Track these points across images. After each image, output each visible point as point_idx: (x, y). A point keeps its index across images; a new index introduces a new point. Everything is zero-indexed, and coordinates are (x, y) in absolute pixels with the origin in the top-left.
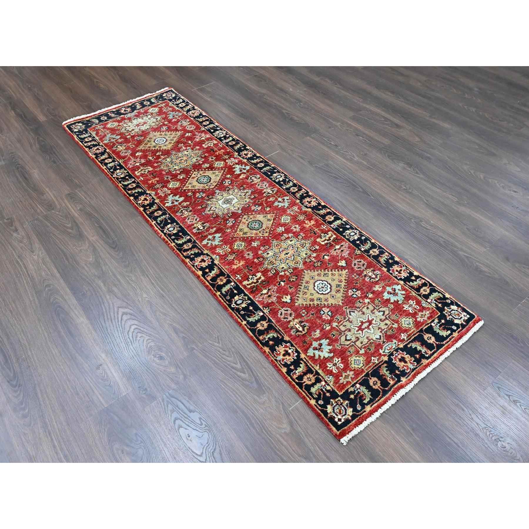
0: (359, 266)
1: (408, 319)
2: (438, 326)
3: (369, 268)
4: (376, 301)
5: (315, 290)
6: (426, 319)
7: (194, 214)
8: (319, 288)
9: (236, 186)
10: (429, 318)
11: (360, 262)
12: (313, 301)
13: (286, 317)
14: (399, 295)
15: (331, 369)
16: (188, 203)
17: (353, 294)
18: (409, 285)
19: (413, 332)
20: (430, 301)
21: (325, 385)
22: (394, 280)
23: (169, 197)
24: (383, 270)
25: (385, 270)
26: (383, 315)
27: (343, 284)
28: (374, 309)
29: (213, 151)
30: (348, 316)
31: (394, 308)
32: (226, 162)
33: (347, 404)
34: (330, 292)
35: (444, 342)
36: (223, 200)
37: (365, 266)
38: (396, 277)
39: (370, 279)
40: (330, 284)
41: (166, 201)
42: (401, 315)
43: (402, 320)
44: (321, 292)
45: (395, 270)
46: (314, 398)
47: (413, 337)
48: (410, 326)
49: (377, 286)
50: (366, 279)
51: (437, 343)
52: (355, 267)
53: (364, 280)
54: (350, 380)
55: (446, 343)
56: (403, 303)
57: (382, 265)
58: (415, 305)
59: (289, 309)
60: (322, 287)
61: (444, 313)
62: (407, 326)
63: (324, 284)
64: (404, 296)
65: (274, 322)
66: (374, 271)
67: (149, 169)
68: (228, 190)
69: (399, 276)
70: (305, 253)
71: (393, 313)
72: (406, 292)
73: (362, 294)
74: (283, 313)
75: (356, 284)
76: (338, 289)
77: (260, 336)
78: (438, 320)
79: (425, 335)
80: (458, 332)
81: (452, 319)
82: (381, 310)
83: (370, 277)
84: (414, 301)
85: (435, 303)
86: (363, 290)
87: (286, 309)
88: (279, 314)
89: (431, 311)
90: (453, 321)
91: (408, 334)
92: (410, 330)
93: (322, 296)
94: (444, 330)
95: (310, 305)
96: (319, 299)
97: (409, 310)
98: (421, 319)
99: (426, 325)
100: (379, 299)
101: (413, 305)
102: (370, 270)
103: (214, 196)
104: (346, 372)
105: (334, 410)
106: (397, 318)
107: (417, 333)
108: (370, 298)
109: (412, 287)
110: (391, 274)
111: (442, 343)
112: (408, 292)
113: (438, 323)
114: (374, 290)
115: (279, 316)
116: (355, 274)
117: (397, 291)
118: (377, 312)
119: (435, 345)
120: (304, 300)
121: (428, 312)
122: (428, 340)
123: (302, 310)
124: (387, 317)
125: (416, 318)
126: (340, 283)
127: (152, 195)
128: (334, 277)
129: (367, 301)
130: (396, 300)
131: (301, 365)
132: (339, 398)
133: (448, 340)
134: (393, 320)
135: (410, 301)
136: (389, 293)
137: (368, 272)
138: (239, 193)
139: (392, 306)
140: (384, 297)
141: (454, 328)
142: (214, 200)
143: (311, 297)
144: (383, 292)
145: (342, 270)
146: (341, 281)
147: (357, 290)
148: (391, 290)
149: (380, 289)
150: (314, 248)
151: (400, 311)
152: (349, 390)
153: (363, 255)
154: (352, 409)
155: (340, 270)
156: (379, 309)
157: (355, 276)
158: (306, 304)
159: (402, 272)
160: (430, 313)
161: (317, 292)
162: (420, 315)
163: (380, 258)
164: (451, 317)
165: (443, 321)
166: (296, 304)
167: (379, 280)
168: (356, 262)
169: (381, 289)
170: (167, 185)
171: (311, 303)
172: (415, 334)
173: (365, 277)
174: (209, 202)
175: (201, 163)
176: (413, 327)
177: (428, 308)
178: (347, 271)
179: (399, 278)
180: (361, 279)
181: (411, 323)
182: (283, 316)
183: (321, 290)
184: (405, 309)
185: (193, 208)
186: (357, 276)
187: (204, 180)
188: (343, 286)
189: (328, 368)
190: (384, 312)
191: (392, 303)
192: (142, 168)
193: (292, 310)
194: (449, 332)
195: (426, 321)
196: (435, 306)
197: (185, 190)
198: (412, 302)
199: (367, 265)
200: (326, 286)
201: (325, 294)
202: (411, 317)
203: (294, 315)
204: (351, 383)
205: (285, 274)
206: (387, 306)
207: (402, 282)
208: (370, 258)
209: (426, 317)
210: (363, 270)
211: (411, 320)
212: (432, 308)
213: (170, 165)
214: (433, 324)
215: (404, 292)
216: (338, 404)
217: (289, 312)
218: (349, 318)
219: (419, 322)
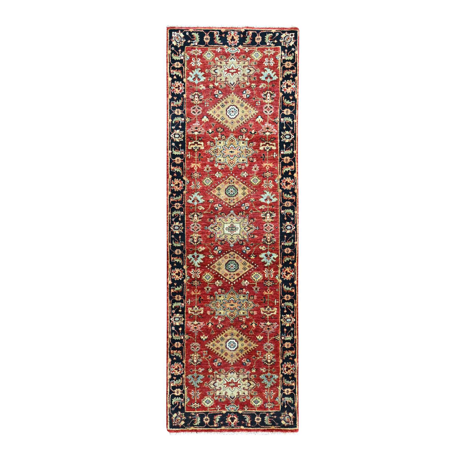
0: (198, 109)
1: (206, 57)
2: (195, 41)
3: (193, 103)
4: (212, 80)
5: (238, 113)
6: (197, 50)
7: (264, 232)
8: (235, 113)
9: (214, 241)
10: (195, 49)
11: (193, 112)
12: (246, 107)
13: (270, 108)
14: (195, 74)
15: (273, 62)
16: (260, 247)
17: (220, 94)
18: (183, 75)
19: (212, 48)
20: (182, 57)
21: (284, 56)
22: (187, 85)
23: (269, 264)
24: (187, 96)
25: (185, 96)
26: (217, 69)
27: (219, 105)
28: (217, 76)
29: (200, 297)
30: (237, 83)
31: (206, 68)
32: (201, 276)
33: (281, 40)
34: (232, 105)
35: (202, 31)
36: (235, 233)
37: (194, 107)
38: (184, 86)
39: (200, 96)
40: (227, 111)
41: (275, 261)
42: (207, 62)
43: (210, 59)
44: (237, 109)
45: (179, 91)
46: (295, 54)
47: (215, 46)
48: (210, 52)
49: (201, 89)
50: (203, 98)
51: (206, 34)
52: (200, 111)
53: (204, 98)
54: (269, 50)
55: (202, 30)
56: (198, 67)
57: (183, 100)
58: (193, 61)
59: (264, 112)
60: (233, 112)
61: (183, 45)
62: (211, 54)
63: (230, 113)
64: (193, 71)
65: (279, 109)
66: (192, 100)
67: (264, 310)
68: (223, 240)
69: (182, 85)
70: (220, 144)
71: (210, 66)
72: (189, 73)
73: (215, 90)
74: (269, 112)
75: (211, 99)
76: (225, 104)
77: (293, 107)
78: (191, 44)
79: (207, 42)
80: (188, 30)
81: (183, 39)
82: (215, 73)
83: (198, 98)
84: (191, 63)
85: (181, 54)
86: (211, 92)
87: (266, 113)
88: (272, 113)
89: (189, 51)
90: (183, 37)
91: (215, 49)
92: (212, 50)
93: (239, 106)
94: (194, 37)
95: (250, 106)
96: (242, 105)
97: (200, 61)
98: (199, 52)
99: (201, 46)
100: (209, 80)
101: (194, 62)
102: (194, 102)
103: (238, 242)
104: (267, 54)
105: (290, 42)
106: (211, 62)
107: (210, 46)
108: (213, 84)
109: (182, 73)
110: (184, 90)
111: (203, 32)
112: (188, 72)
113: (192, 43)
114: (206, 87)
115: (273, 112)
116: (206, 106)
117: (193, 77)
118: (218, 73)
119: (208, 33)
120: (250, 112)
121: (191, 52)
122: (209, 39)
123: (257, 106)
124: (216, 67)
125: (202, 53)
126: (220, 107)
127: (279, 275)
128: (220, 113)
129: (216, 84)
130: (200, 72)
131: (286, 75)
132: (282, 45)
133: (199, 31)
134: (215, 62)
135: (194, 66)
136: (199, 79)
137: (196, 102)
138: (218, 231)
139: (206, 70)
140: (205, 79)
141: (187, 34)
142: (240, 237)
143: (245, 110)
144: (202, 83)
145: (211, 115)
146: (219, 108)
147: (214, 95)
148: (197, 80)
149: (202, 85)
150: (211, 143)
151: (206, 64)
152: (274, 45)
153: (187, 116)
154: (282, 36)
155: (211, 116)
156: (215, 74)
157: (207, 104)
158: (252, 108)
159: (177, 86)
160: (190, 51)
161: (238, 111)
162: (197, 54)
163: (179, 106)
164: (182, 40)
165: (189, 41)
166: (257, 112)
167: (196, 92)
168: (196, 114)
169: (200, 85)
170: (263, 280)
171: (248, 106)
172: (212, 46)
173: (201, 100)
174: (246, 237)
175: (219, 290)
176: (209, 51)
177: (188, 55)
178: (208, 112)
179: (183, 84)
180: (205, 100)
181: (206, 54)
182: (271, 110)
183: (235, 111)
184: (201, 64)
185: (261, 239)
186: (206, 103)
187: (232, 266)
188: (221, 104)
189: (274, 63)
190: (214, 71)
191: (204, 72)
192: (268, 315)
193: (263, 110)
194: (193, 34)
195: (198, 48)
196: (183, 52)
197: (253, 264)
198: (193, 64)
199: (191, 107)
200: (230, 111)
201: (236, 106)
202: (203, 57)
203: (265, 106)
204: (270, 48)
205: (246, 137)
206: (209, 72)
207: (185, 80)
208: (185, 110)
209: (195, 50)
210: (198, 104)
211: (205, 55)
212: (186, 52)
213: (244, 305)
214: (196, 44)
215: (191, 73)
216: (286, 43)
217: (265, 110)
218: (237, 81)
219: (202, 51)
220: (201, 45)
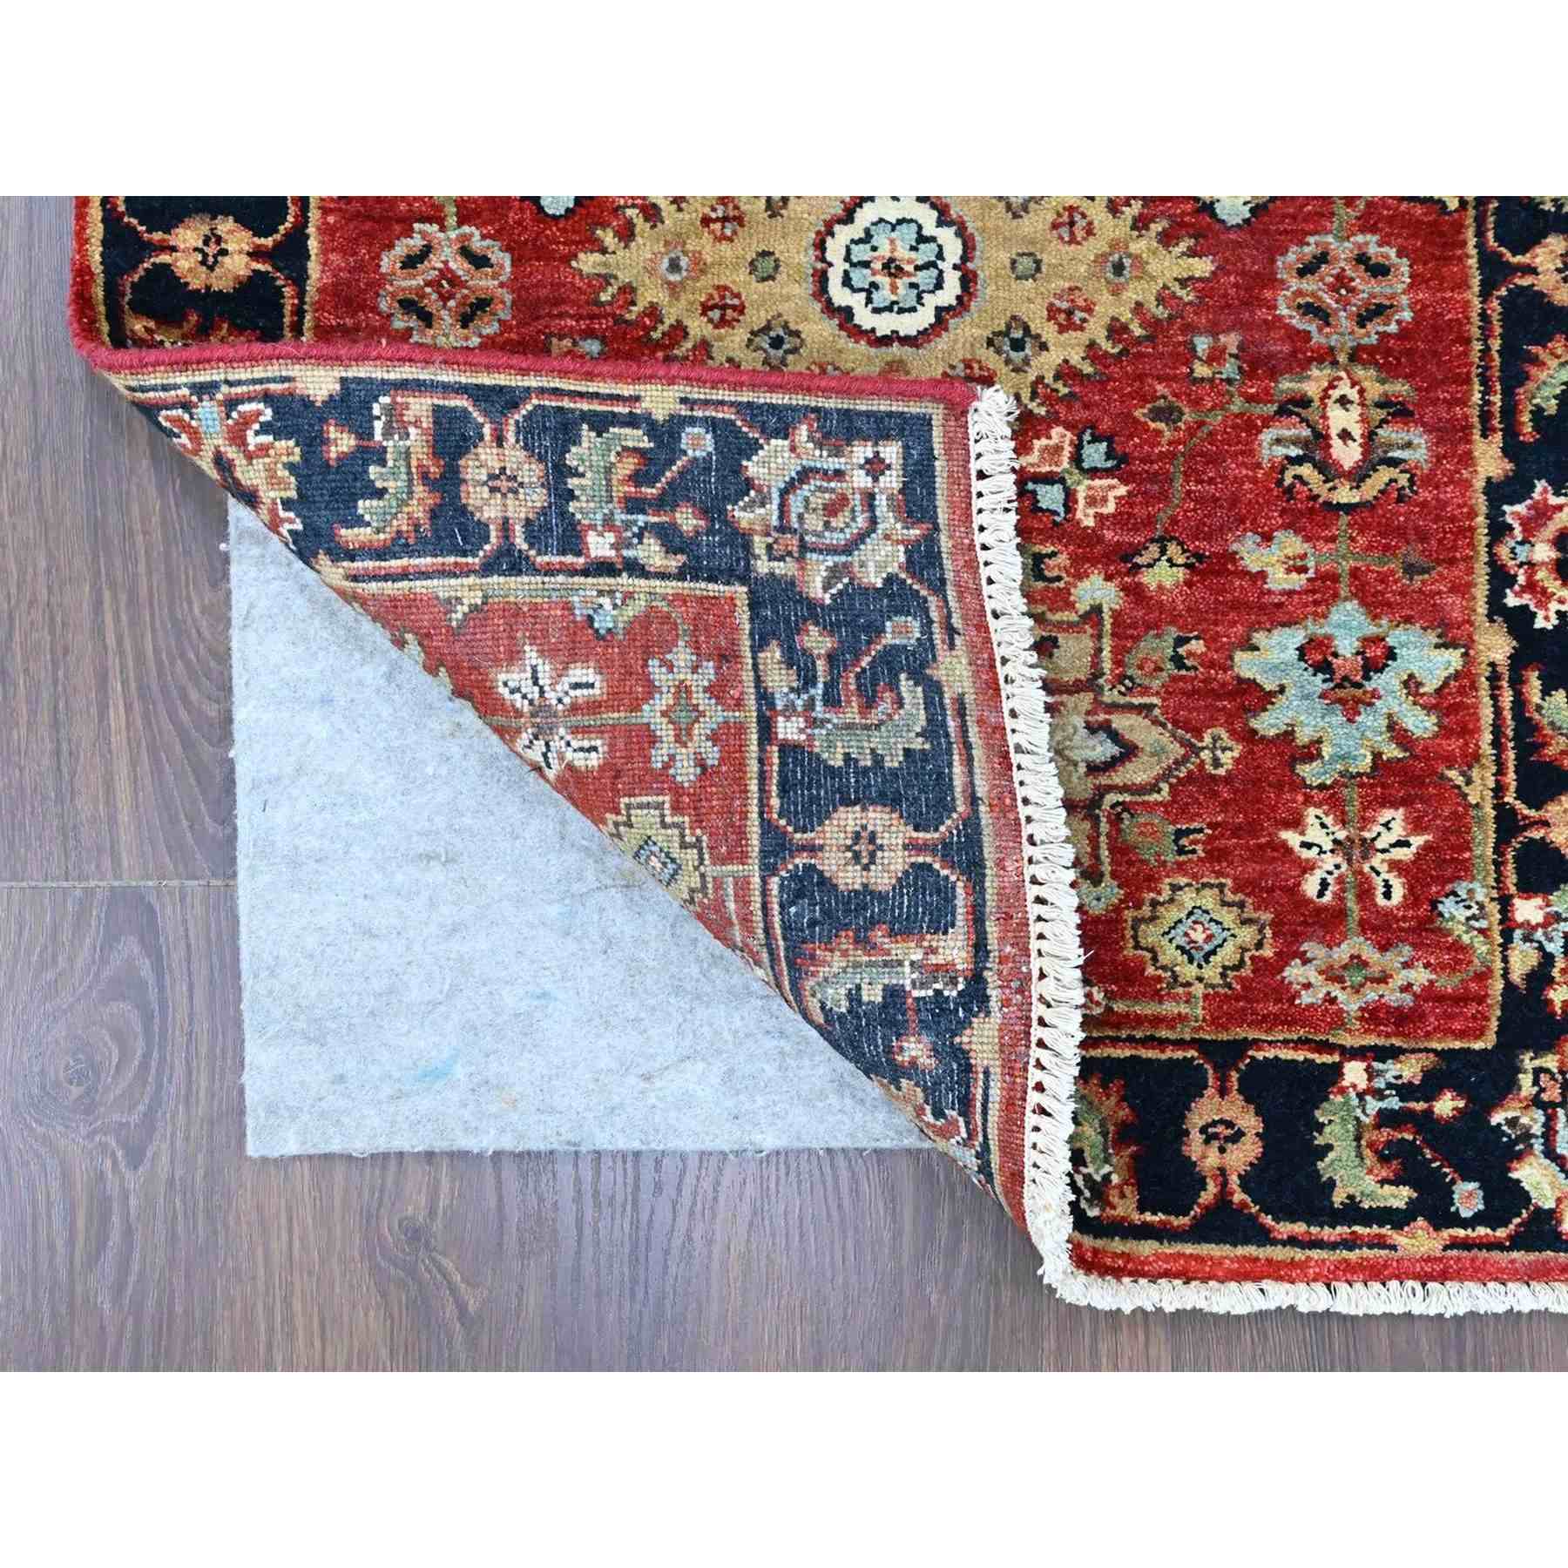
0: (1328, 302)
1: (1228, 917)
2: (1373, 1105)
3: (1389, 370)
4: (1158, 648)
6: (1350, 1004)
10: (1374, 1016)
11: (1377, 274)
14: (1372, 722)
17: (1050, 483)
18: (1520, 703)
19: (1157, 1021)
20: (1537, 919)
22: (1463, 588)
24: (1467, 461)
25: (1490, 461)
26: (1093, 770)
27: (1066, 349)
28: (1090, 684)
31: (1228, 779)
34: (907, 340)
35: (1285, 1229)
37: (1375, 327)
38: (1501, 578)
39: (1297, 461)
40: (968, 281)
42: (1216, 855)
43: (1188, 898)
44: (842, 297)
47: (1123, 1053)
48: (1188, 971)
49: (1288, 544)
50: (1267, 435)
51: (1239, 1196)
53: (1248, 429)
55: (1292, 1241)
56: (1331, 797)
57: (1509, 412)
58: (1395, 865)
59: (501, 259)
60: (892, 268)
61: (1528, 1062)
62: (1169, 954)
63: (926, 253)
64: (1392, 752)
65: (310, 285)
66: (1398, 414)
69: (1531, 587)
71: (1177, 808)
72: (1445, 731)
73: (1120, 522)
74: (431, 259)
75: (1157, 414)
76: (993, 359)
78: (1427, 1074)
79: (1223, 1092)
80: (1456, 1244)
81: (1525, 1135)
82: (1121, 722)
83: (1318, 438)
84: (1418, 841)
85: (1547, 957)
86: (1162, 497)
89: (1448, 983)
90: (1519, 1155)
91: (1119, 1007)
92: (1158, 997)
93: (820, 329)
94: (1383, 1159)
95: (680, 328)
97: (1308, 867)
98: (1314, 977)
99: (1299, 1044)
100: (1196, 646)
101: (1377, 861)
102: (1376, 391)
106: (1171, 858)
107: (1180, 1044)
108: (1135, 593)
109: (1528, 734)
110: (1498, 530)
111: (1268, 1220)
112: (1454, 745)
113: (1405, 1091)
114: (1232, 556)
115: (391, 262)
116: (1231, 340)
117: (1387, 681)
118: (1079, 721)
119: (1208, 1195)
120: (675, 267)
121: (1420, 976)
122: (1196, 1138)
124: (1111, 800)
125: (1283, 959)
126: (1046, 330)
128: (1055, 253)
129: (1097, 591)
130: (1303, 736)
133: (1328, 1233)
134: (1121, 851)
135: (1387, 814)
137: (1342, 389)
139: (1227, 758)
140: (1241, 656)
141: (1468, 1197)
143: (740, 280)
144: (1276, 612)
146: (1067, 318)
147: (1120, 466)
148: (1346, 646)
149: (1282, 581)
151: (1236, 831)
153: (1458, 229)
156: (1112, 708)
157: (1216, 356)
158: (654, 312)
160: (1430, 994)
161: (823, 278)
162: (1342, 953)
163: (1558, 344)
164: (1533, 1119)
165: (1446, 1105)
167: (1348, 510)
169: (1296, 581)
172: (1162, 1043)
173: (1282, 412)
176: (1198, 990)
177: (1458, 947)
179: (1511, 601)
180: (1237, 405)
181: (1228, 954)
183: (861, 279)
184: (1291, 838)
186: (1231, 369)
188: (1047, 363)
190: (1128, 751)
191: (1249, 737)
194: (1398, 1197)
195: (1337, 1020)
198: (1398, 831)
199: (1403, 334)
200: (925, 279)
201: (858, 333)
202: (1266, 916)
206: (1198, 733)
207: (1496, 646)
208: (1485, 295)
209: (1371, 995)
210: (1326, 355)
211: (1247, 935)
212: (1480, 978)
214: (1354, 1072)
215: (1421, 724)
219: (1285, 994)
220: (1300, 1056)
